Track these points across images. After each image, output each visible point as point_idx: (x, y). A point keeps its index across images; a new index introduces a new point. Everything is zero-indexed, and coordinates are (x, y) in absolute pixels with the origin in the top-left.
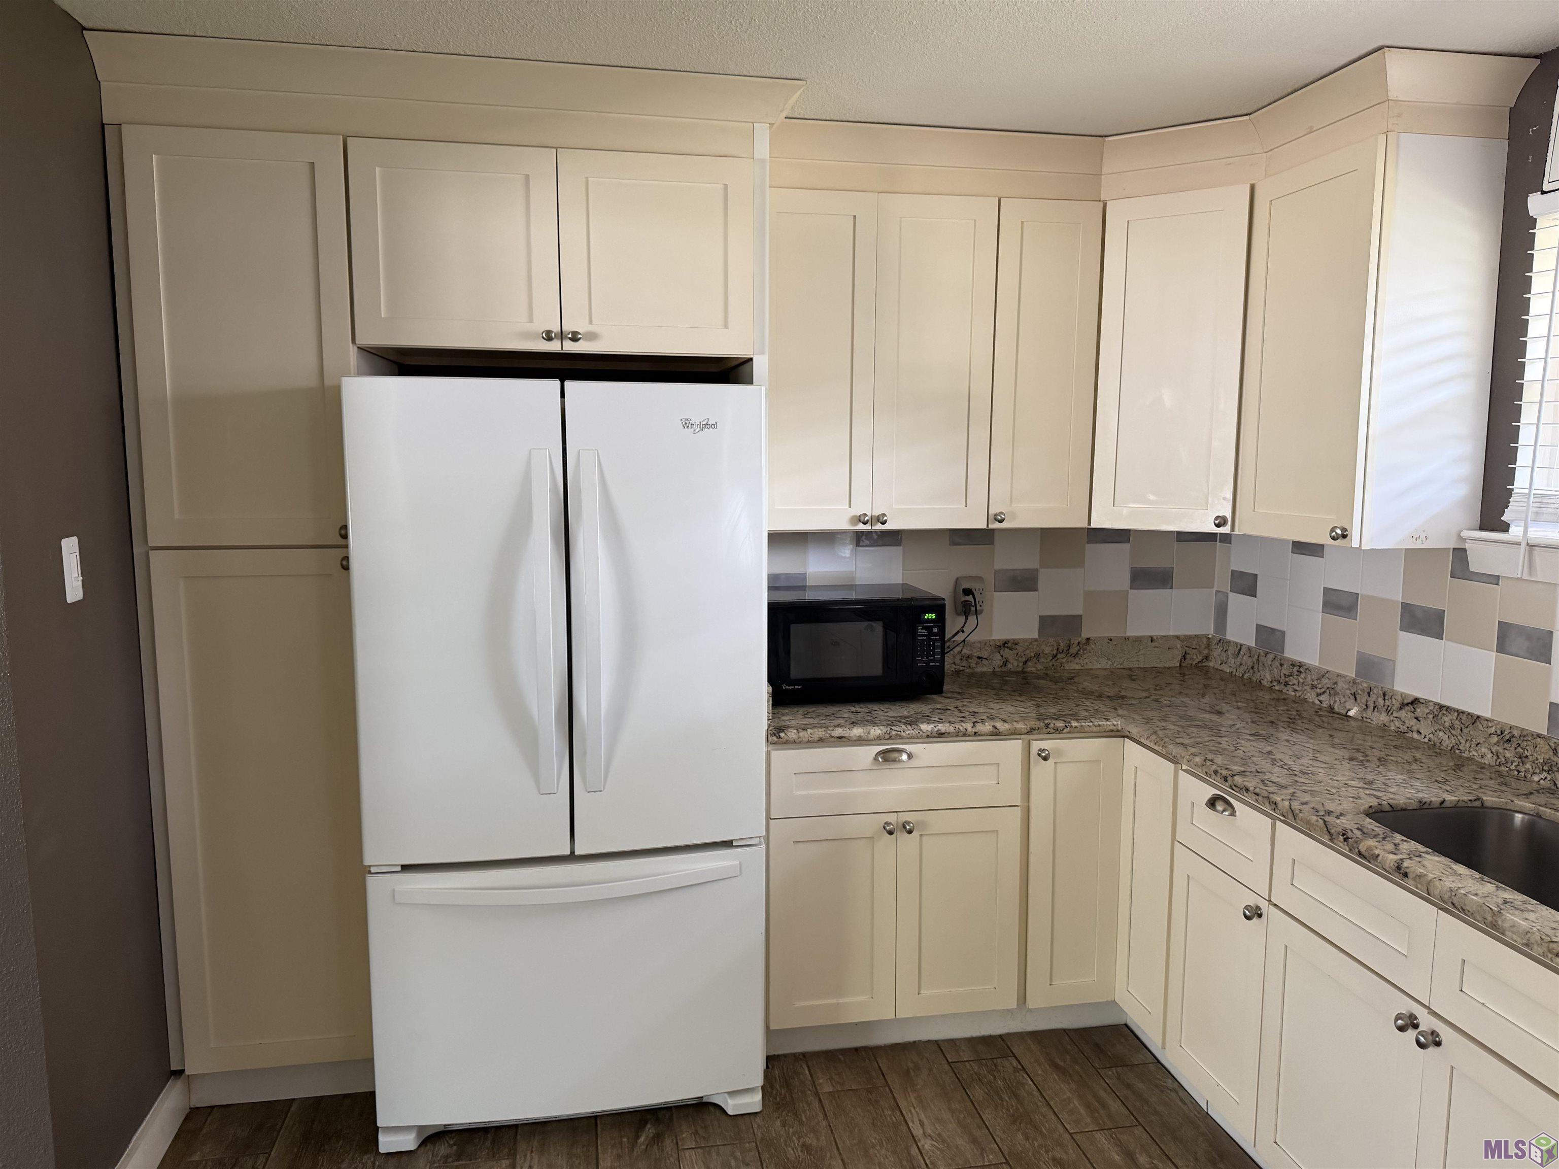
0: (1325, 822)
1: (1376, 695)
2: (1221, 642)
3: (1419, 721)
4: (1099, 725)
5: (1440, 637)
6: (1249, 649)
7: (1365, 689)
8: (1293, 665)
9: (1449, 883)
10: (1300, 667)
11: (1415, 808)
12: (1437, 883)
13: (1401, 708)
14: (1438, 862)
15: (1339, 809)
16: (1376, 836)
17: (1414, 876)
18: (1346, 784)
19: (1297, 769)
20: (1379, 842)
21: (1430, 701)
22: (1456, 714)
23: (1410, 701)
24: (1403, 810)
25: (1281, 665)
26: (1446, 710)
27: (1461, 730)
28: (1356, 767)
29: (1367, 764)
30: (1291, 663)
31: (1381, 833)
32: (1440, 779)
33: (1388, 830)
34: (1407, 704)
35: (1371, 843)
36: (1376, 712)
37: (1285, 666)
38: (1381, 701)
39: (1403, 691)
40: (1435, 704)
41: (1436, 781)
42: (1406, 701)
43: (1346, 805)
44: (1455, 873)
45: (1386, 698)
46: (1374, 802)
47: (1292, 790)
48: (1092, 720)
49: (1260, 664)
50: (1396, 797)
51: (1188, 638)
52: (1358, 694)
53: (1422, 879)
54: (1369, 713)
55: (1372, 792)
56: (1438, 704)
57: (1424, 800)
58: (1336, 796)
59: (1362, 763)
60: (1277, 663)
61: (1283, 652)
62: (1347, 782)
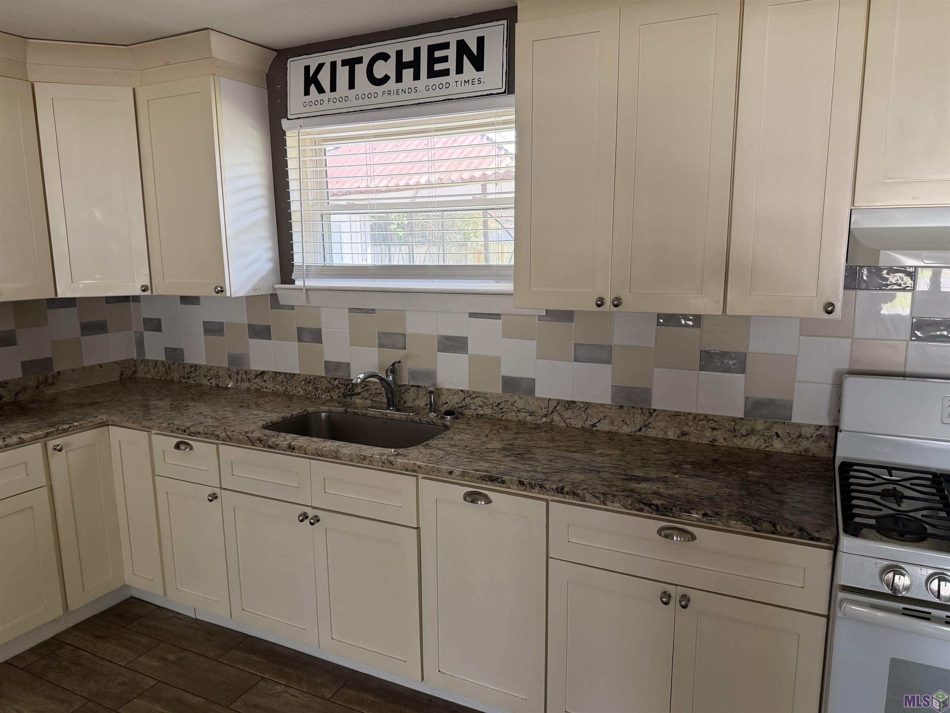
0: (247, 437)
1: (241, 373)
2: (143, 361)
3: (266, 382)
4: (92, 422)
5: (270, 339)
6: (163, 362)
7: (235, 372)
8: (191, 367)
9: (313, 446)
10: (196, 367)
11: (281, 421)
12: (309, 447)
13: (256, 378)
14: (304, 439)
15: (250, 429)
16: (274, 436)
17: (298, 448)
18: (246, 418)
19: (219, 417)
20: (276, 438)
21: (270, 371)
22: (284, 375)
23: (260, 373)
24: (277, 423)
25: (184, 368)
26: (279, 374)
27: (287, 382)
28: (247, 410)
29: (251, 407)
30: (189, 366)
31: (275, 434)
32: (286, 406)
33: (277, 433)
34: (259, 375)
35: (273, 439)
36: (243, 383)
37: (187, 368)
38: (245, 376)
39: (255, 369)
40: (273, 372)
41: (285, 407)
42: (258, 374)
43: (252, 427)
44: (314, 442)
45: (247, 374)
46: (264, 423)
47: (223, 427)
48: (87, 419)
49: (171, 370)
50: (272, 418)
51: (123, 362)
52: (232, 375)
53: (302, 448)
54: (239, 383)
55: (261, 419)
56: (274, 372)
57: (285, 416)
58: (245, 425)
59: (248, 408)
60: (181, 367)
61: (183, 360)
62: (247, 417)
